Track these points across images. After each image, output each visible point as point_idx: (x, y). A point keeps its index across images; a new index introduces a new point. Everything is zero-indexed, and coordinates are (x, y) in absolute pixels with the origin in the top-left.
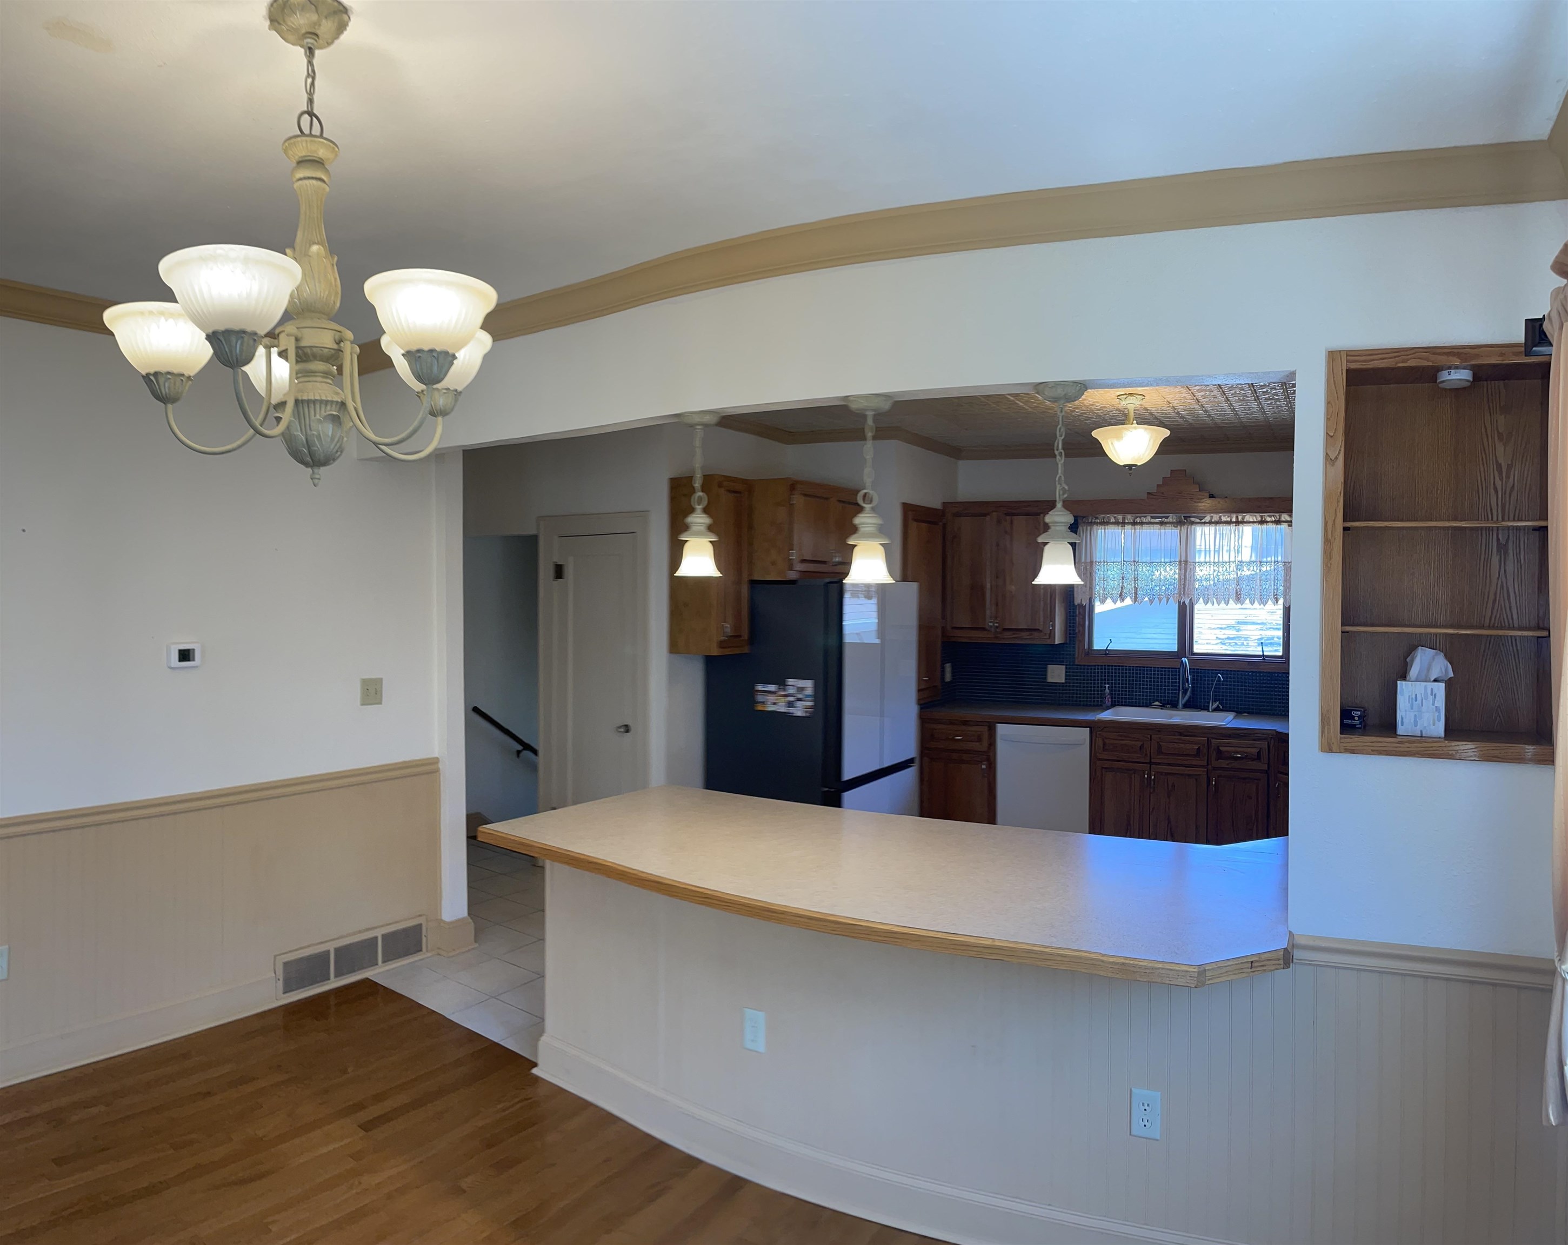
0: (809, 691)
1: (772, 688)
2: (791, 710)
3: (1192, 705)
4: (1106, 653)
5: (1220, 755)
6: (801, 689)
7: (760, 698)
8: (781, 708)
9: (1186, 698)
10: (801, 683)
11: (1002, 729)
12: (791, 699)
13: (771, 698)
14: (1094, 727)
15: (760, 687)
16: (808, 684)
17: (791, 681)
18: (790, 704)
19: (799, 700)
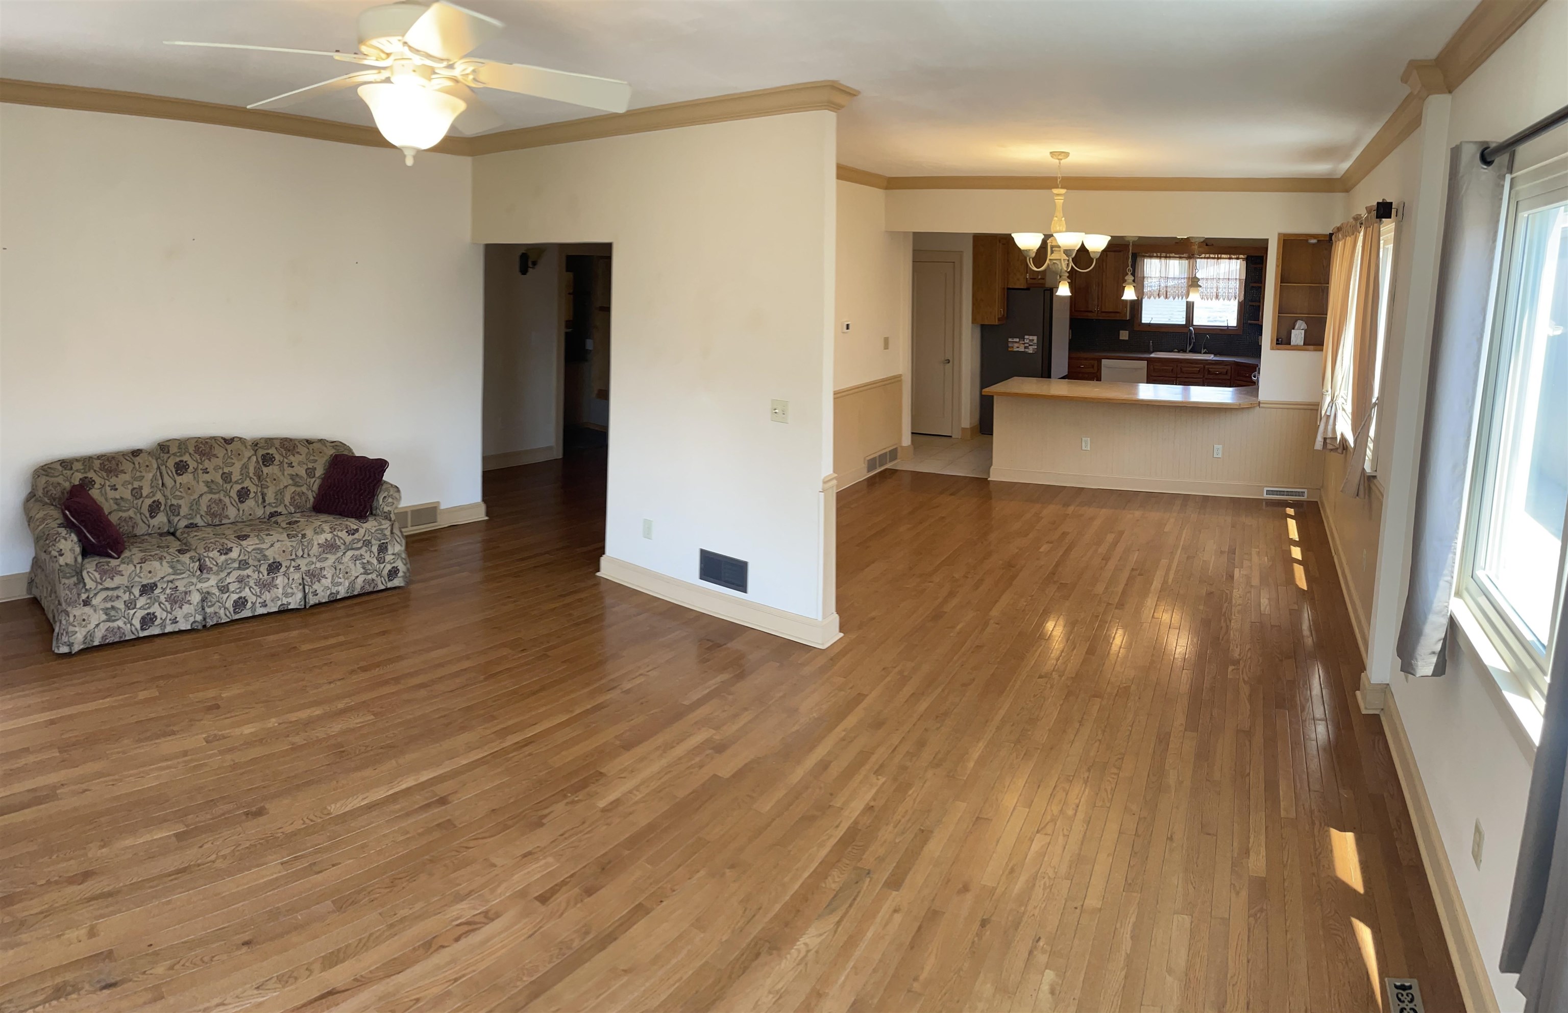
0: (1035, 341)
1: (1017, 340)
2: (1027, 350)
3: (1193, 351)
4: (1149, 325)
5: (1209, 372)
6: (1031, 340)
7: (1010, 345)
8: (1022, 349)
9: (1191, 347)
10: (1031, 338)
11: (1104, 362)
12: (1026, 345)
13: (1016, 345)
14: (1150, 361)
15: (1010, 340)
16: (1035, 338)
17: (1026, 337)
18: (1026, 348)
19: (1030, 345)
